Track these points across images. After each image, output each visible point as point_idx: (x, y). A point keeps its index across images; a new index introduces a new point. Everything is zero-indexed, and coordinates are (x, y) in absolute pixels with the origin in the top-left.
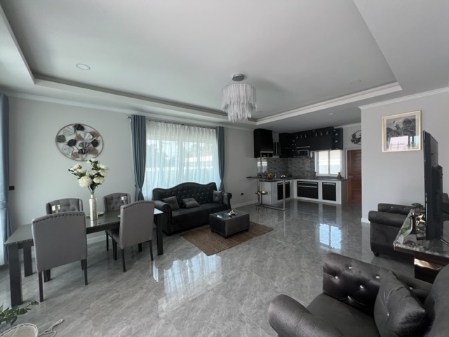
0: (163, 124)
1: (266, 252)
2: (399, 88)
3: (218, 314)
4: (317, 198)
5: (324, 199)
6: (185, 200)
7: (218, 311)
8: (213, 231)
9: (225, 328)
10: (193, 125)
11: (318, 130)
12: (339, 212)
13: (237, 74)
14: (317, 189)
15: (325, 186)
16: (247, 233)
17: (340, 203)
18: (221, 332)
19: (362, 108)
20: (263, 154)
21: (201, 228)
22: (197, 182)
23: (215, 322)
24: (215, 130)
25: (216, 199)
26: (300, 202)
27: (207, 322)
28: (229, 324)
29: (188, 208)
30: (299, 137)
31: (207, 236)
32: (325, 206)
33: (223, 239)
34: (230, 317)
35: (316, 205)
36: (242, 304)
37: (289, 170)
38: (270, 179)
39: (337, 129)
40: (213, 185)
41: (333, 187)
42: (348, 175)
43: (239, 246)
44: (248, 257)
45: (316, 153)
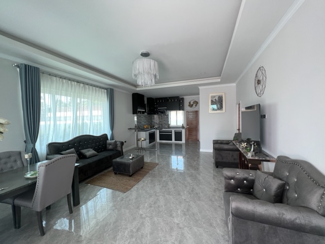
0: (58, 79)
1: (164, 179)
2: (219, 80)
3: (163, 231)
4: (171, 140)
5: (175, 140)
6: (84, 151)
7: (162, 229)
8: (116, 174)
9: (174, 237)
10: (88, 84)
11: (171, 98)
12: (184, 147)
13: (144, 51)
14: (171, 135)
15: (176, 133)
16: (143, 170)
17: (184, 142)
18: (173, 241)
19: (200, 88)
20: (139, 111)
21: (102, 173)
22: (91, 134)
23: (165, 237)
24: (105, 91)
25: (111, 147)
26: (161, 144)
27: (159, 240)
28: (174, 234)
29: (89, 158)
30: (159, 101)
31: (113, 178)
32: (176, 145)
33: (128, 178)
34: (172, 229)
35: (170, 145)
36: (173, 217)
37: (153, 123)
38: (143, 130)
39: (181, 98)
40: (105, 136)
41: (180, 133)
42: (187, 125)
43: (143, 179)
44: (155, 186)
45: (169, 112)
